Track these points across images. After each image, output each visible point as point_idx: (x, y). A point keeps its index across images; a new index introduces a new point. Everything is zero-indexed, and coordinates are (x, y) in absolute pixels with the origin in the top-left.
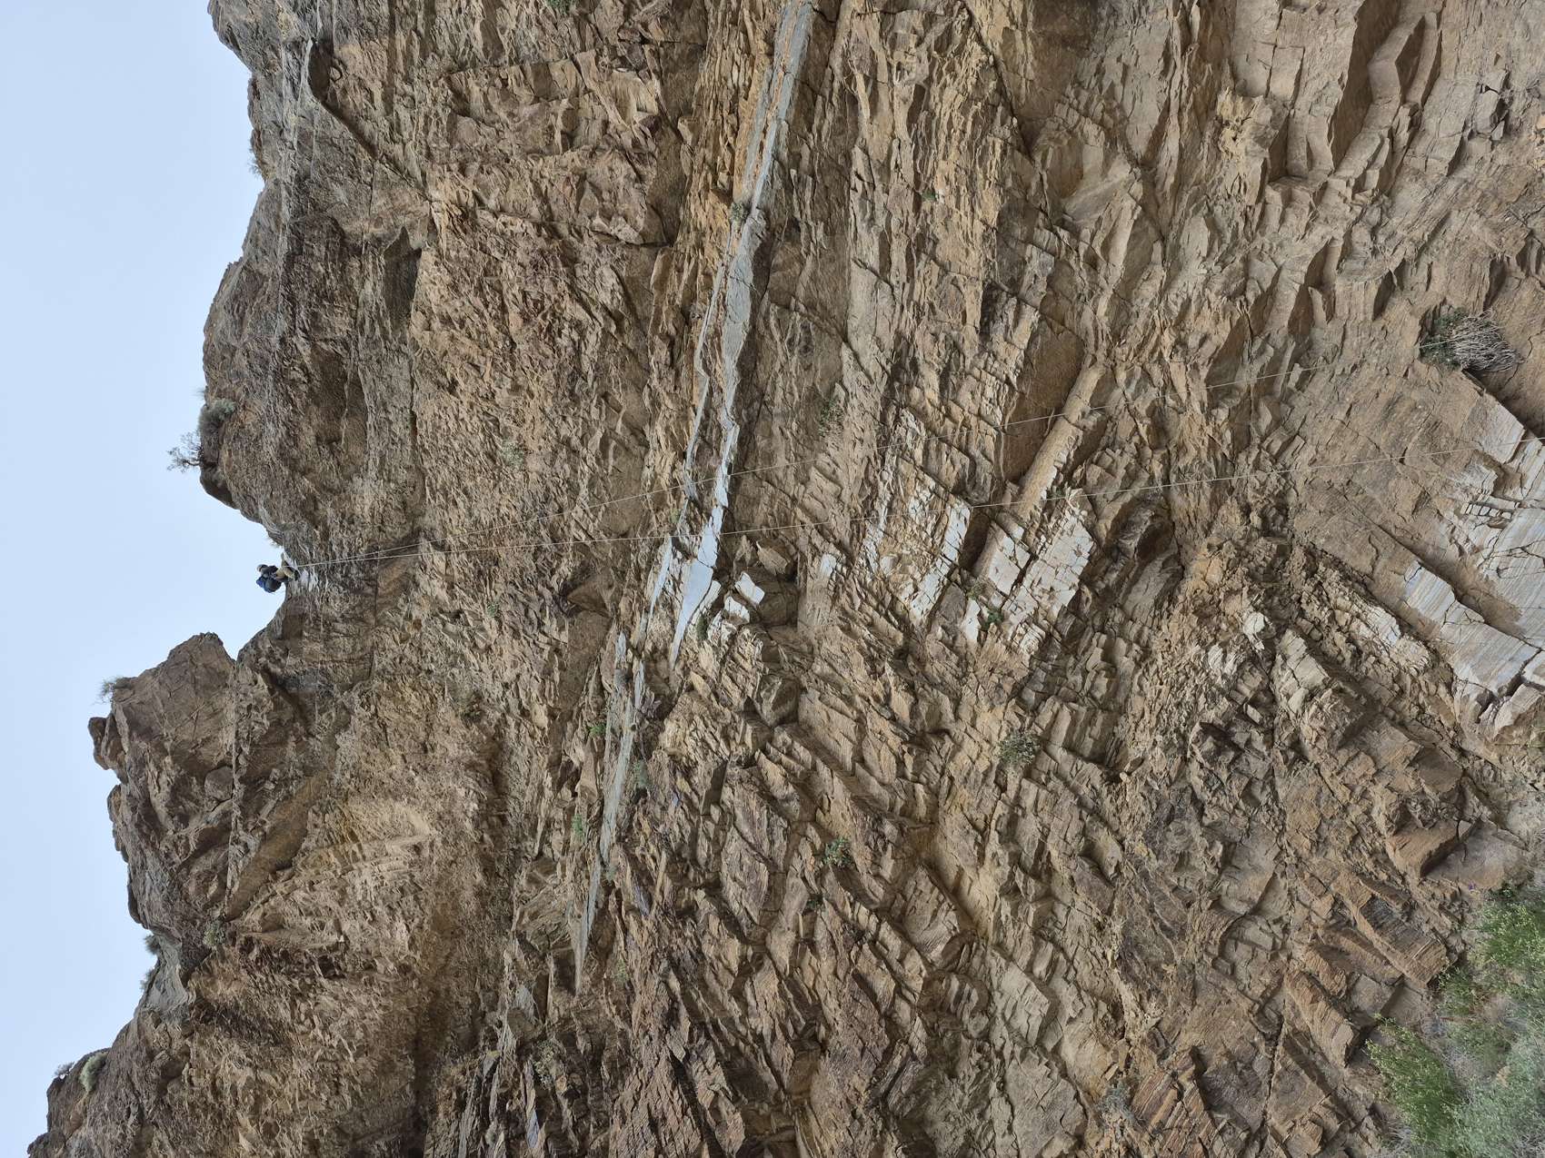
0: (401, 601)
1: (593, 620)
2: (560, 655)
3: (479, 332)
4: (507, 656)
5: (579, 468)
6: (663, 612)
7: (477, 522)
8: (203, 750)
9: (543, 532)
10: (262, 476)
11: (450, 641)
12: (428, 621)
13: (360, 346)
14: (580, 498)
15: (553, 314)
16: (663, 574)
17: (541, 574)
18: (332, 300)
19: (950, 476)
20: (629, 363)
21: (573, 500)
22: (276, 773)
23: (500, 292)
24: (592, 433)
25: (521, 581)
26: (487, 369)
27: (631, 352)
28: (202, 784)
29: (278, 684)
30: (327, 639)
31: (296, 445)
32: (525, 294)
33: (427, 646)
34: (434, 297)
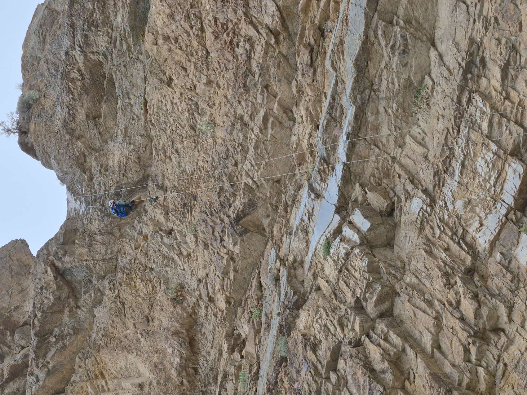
0: (136, 222)
1: (257, 238)
2: (235, 262)
3: (187, 46)
4: (200, 261)
5: (249, 135)
6: (301, 235)
7: (184, 171)
8: (14, 314)
9: (225, 179)
10: (53, 140)
11: (165, 250)
12: (152, 236)
13: (114, 56)
14: (249, 156)
15: (234, 33)
16: (302, 209)
17: (222, 206)
18: (97, 26)
19: (509, 143)
20: (284, 64)
21: (245, 157)
22: (56, 331)
23: (201, 19)
24: (258, 112)
25: (209, 211)
26: (191, 70)
27: (285, 57)
28: (13, 335)
29: (60, 273)
30: (90, 245)
31: (74, 119)
32: (216, 20)
33: (151, 252)
34: (159, 23)
